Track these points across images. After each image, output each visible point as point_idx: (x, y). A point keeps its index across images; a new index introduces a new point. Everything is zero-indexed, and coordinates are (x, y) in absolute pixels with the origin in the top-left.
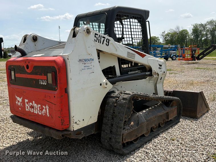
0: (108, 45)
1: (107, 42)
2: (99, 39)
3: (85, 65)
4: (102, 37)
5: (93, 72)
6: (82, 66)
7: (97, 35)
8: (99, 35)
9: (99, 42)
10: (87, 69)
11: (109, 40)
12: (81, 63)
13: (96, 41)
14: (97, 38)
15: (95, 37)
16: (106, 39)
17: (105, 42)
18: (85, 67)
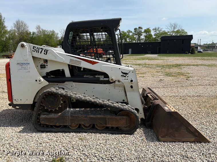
0: (46, 54)
1: (45, 52)
2: (37, 50)
3: (22, 67)
4: (40, 49)
5: (29, 72)
6: (19, 67)
7: (36, 47)
8: (37, 48)
9: (37, 52)
10: (24, 69)
11: (47, 50)
12: (19, 65)
13: (35, 52)
14: (35, 50)
15: (33, 49)
16: (44, 50)
17: (43, 52)
18: (22, 68)
